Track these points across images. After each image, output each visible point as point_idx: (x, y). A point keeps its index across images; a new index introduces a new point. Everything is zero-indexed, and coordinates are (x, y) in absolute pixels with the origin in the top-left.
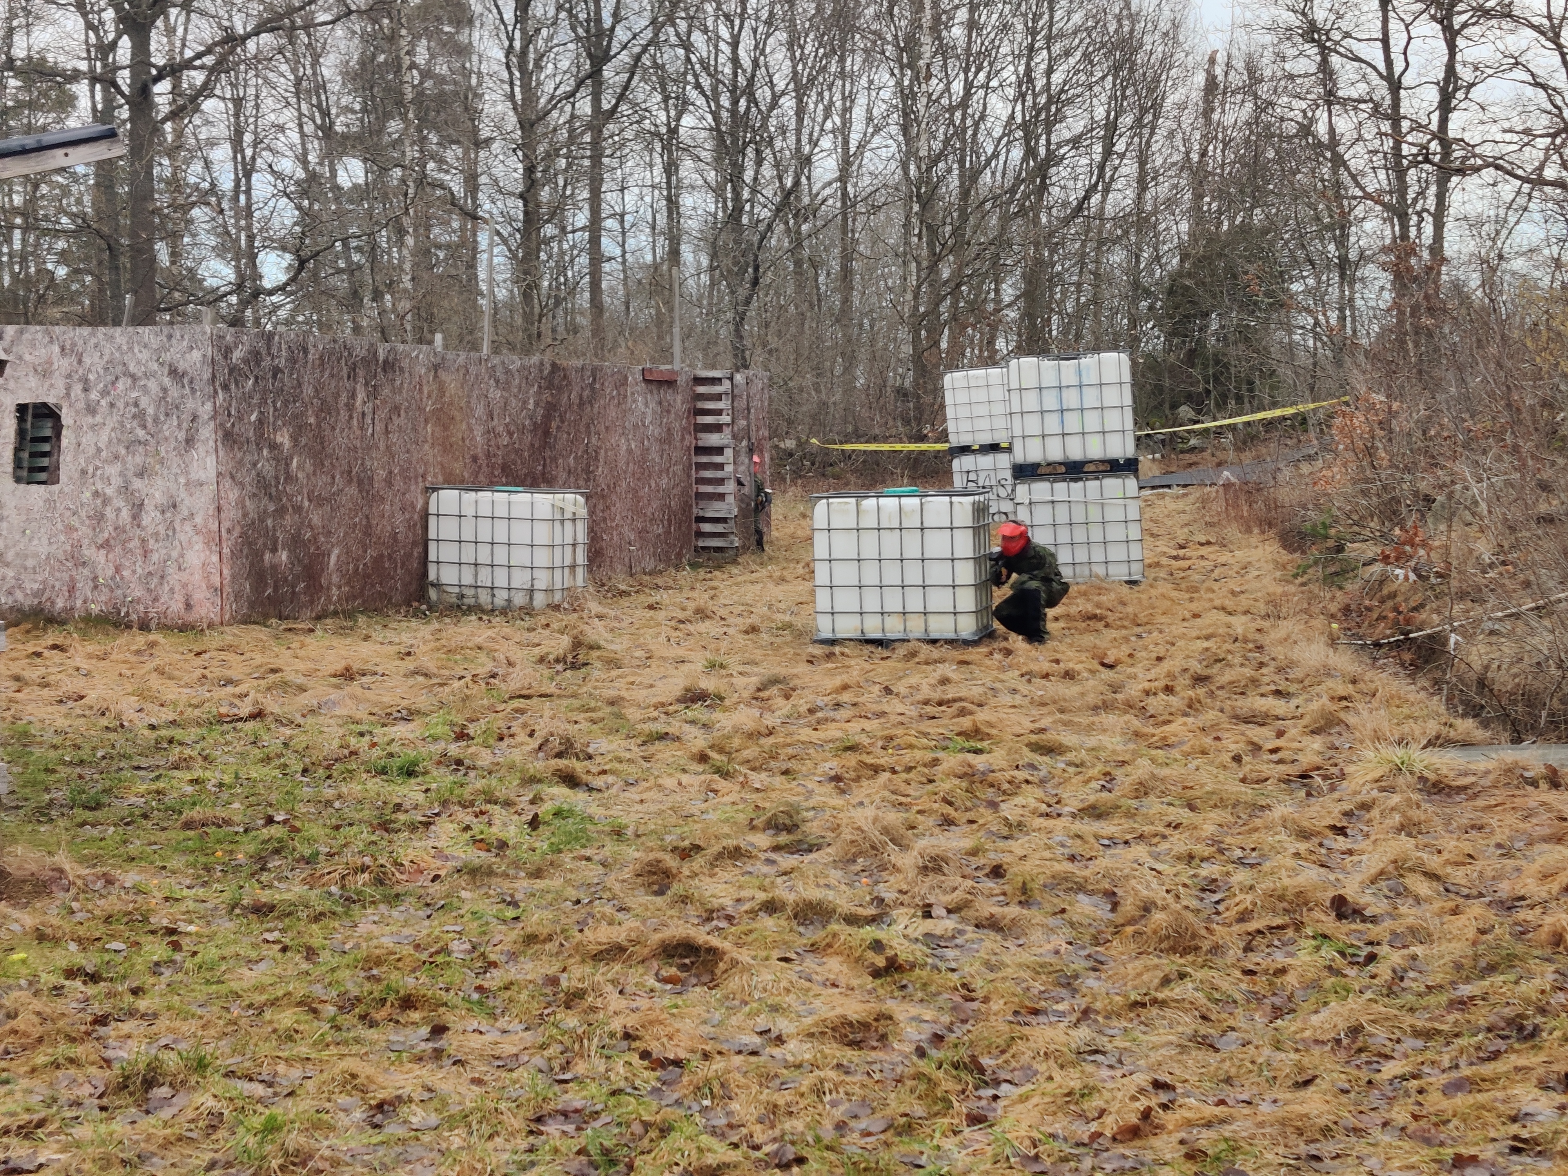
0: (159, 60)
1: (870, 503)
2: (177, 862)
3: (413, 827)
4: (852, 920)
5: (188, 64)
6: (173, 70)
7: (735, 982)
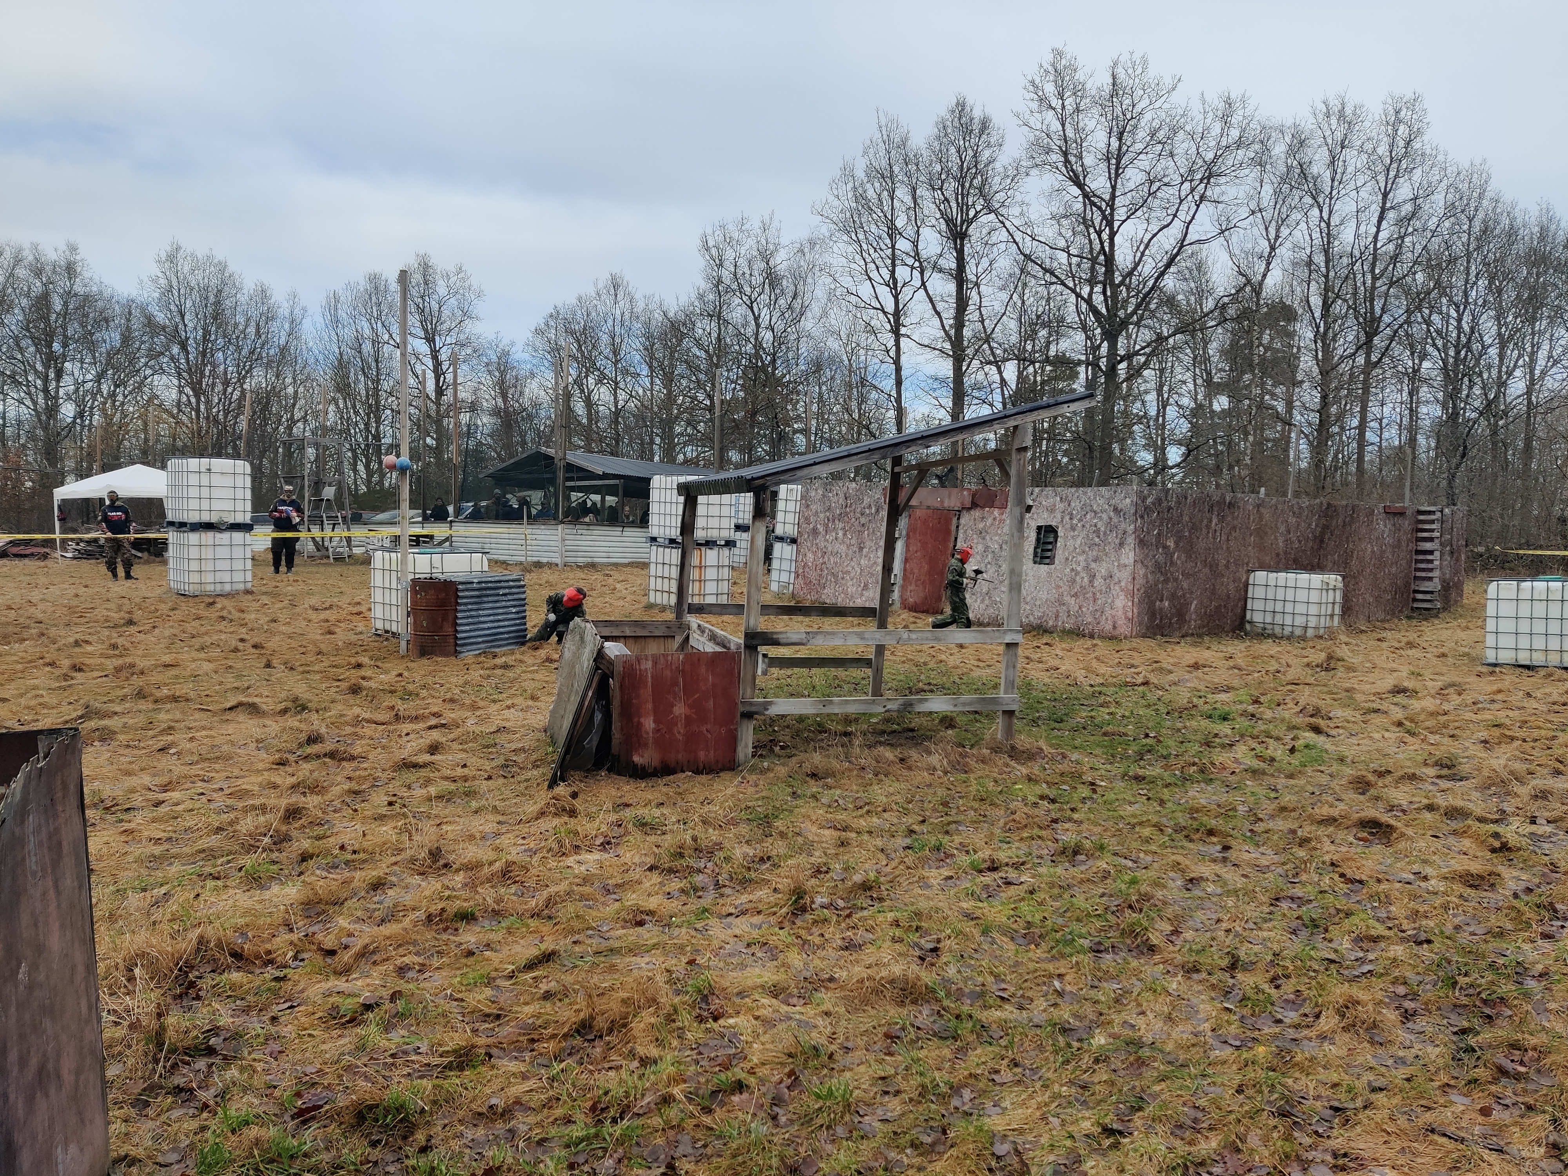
0: (1121, 353)
1: (1527, 585)
2: (1098, 751)
3: (1223, 746)
4: (1481, 820)
5: (1136, 353)
6: (1129, 357)
7: (1402, 845)
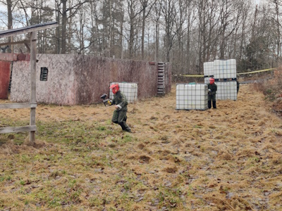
0: (68, 7)
1: (186, 85)
3: (102, 138)
4: (173, 154)
5: (72, 8)
6: (70, 9)
7: (152, 163)
